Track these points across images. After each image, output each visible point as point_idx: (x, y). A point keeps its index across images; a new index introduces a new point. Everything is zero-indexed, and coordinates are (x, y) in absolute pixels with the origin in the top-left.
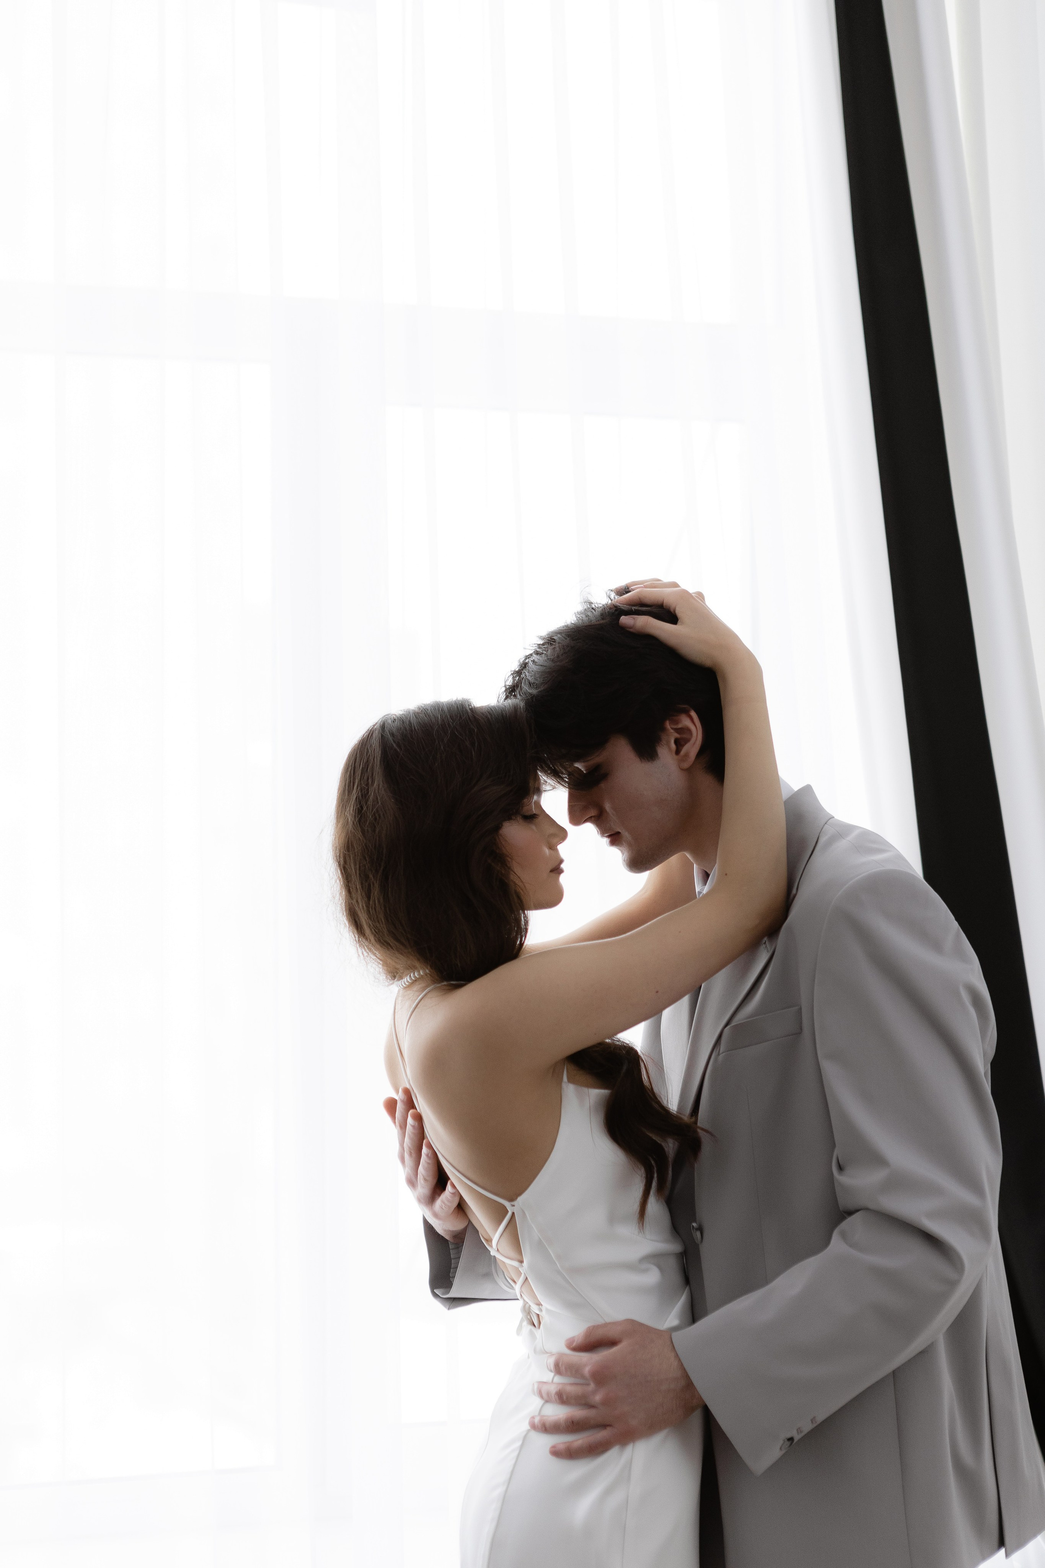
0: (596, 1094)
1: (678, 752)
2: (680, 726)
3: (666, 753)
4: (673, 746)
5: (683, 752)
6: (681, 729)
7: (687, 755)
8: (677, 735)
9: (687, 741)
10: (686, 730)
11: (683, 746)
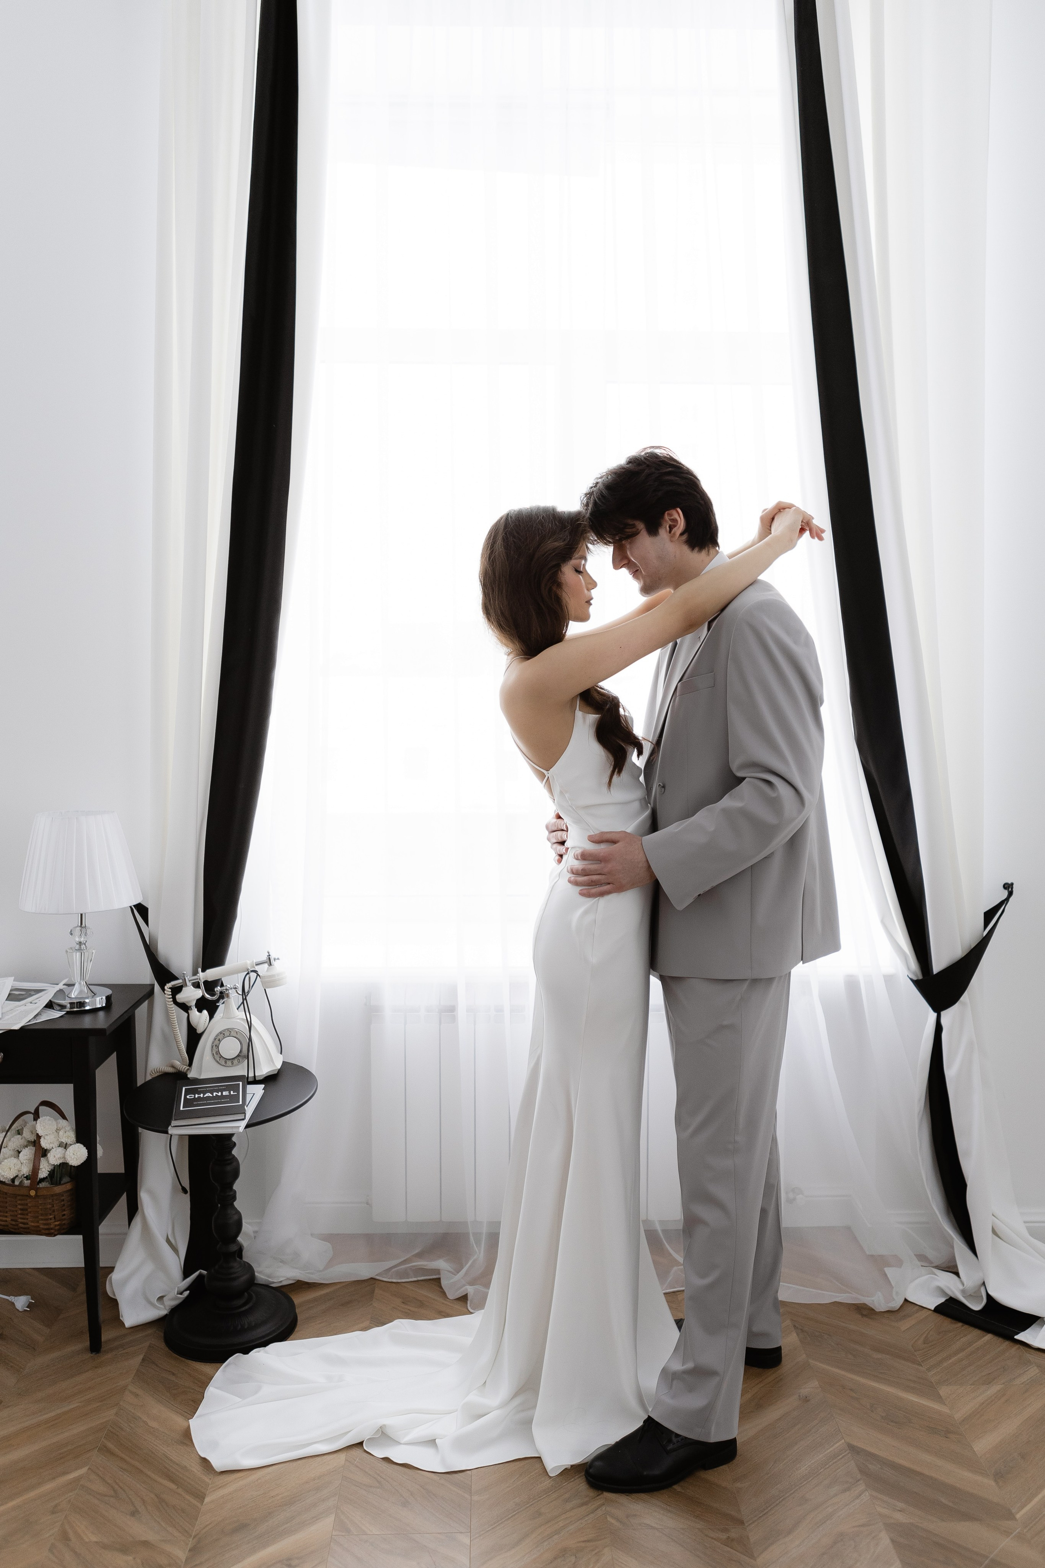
0: (593, 718)
1: (670, 532)
2: (672, 518)
3: (663, 533)
4: (668, 529)
5: (672, 532)
6: (673, 519)
7: (674, 534)
8: (671, 523)
9: (675, 526)
10: (675, 521)
11: (673, 529)
